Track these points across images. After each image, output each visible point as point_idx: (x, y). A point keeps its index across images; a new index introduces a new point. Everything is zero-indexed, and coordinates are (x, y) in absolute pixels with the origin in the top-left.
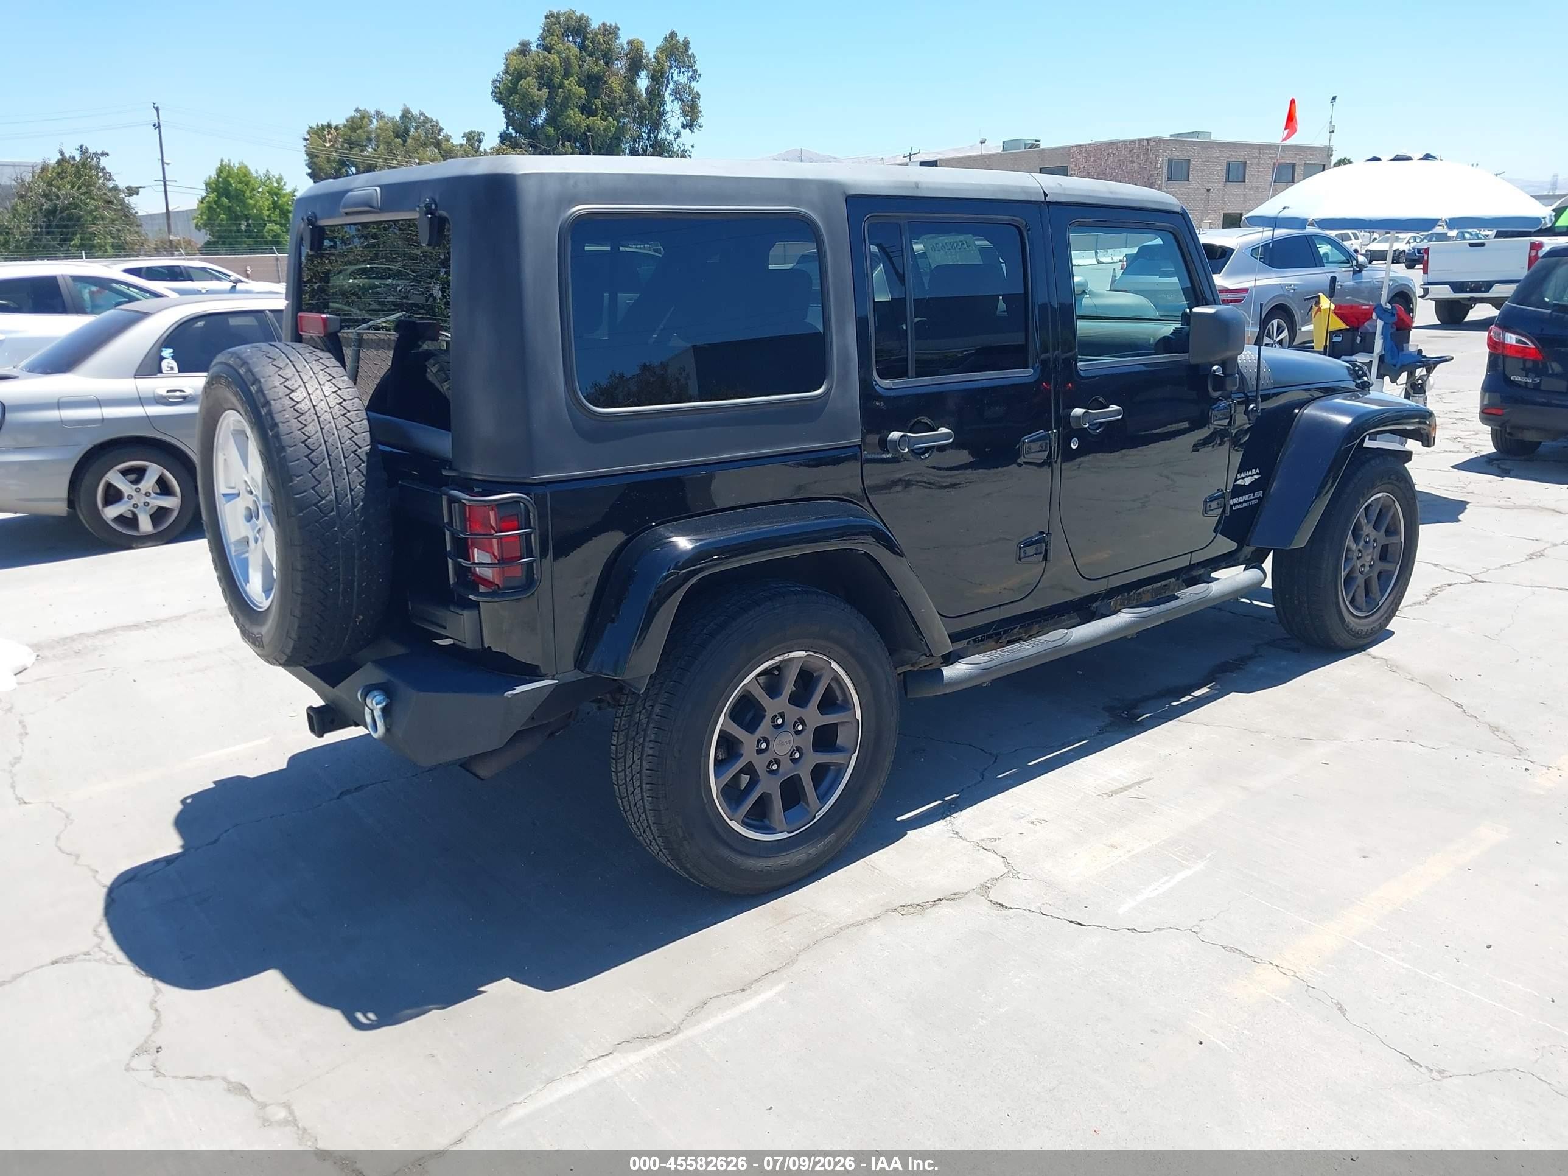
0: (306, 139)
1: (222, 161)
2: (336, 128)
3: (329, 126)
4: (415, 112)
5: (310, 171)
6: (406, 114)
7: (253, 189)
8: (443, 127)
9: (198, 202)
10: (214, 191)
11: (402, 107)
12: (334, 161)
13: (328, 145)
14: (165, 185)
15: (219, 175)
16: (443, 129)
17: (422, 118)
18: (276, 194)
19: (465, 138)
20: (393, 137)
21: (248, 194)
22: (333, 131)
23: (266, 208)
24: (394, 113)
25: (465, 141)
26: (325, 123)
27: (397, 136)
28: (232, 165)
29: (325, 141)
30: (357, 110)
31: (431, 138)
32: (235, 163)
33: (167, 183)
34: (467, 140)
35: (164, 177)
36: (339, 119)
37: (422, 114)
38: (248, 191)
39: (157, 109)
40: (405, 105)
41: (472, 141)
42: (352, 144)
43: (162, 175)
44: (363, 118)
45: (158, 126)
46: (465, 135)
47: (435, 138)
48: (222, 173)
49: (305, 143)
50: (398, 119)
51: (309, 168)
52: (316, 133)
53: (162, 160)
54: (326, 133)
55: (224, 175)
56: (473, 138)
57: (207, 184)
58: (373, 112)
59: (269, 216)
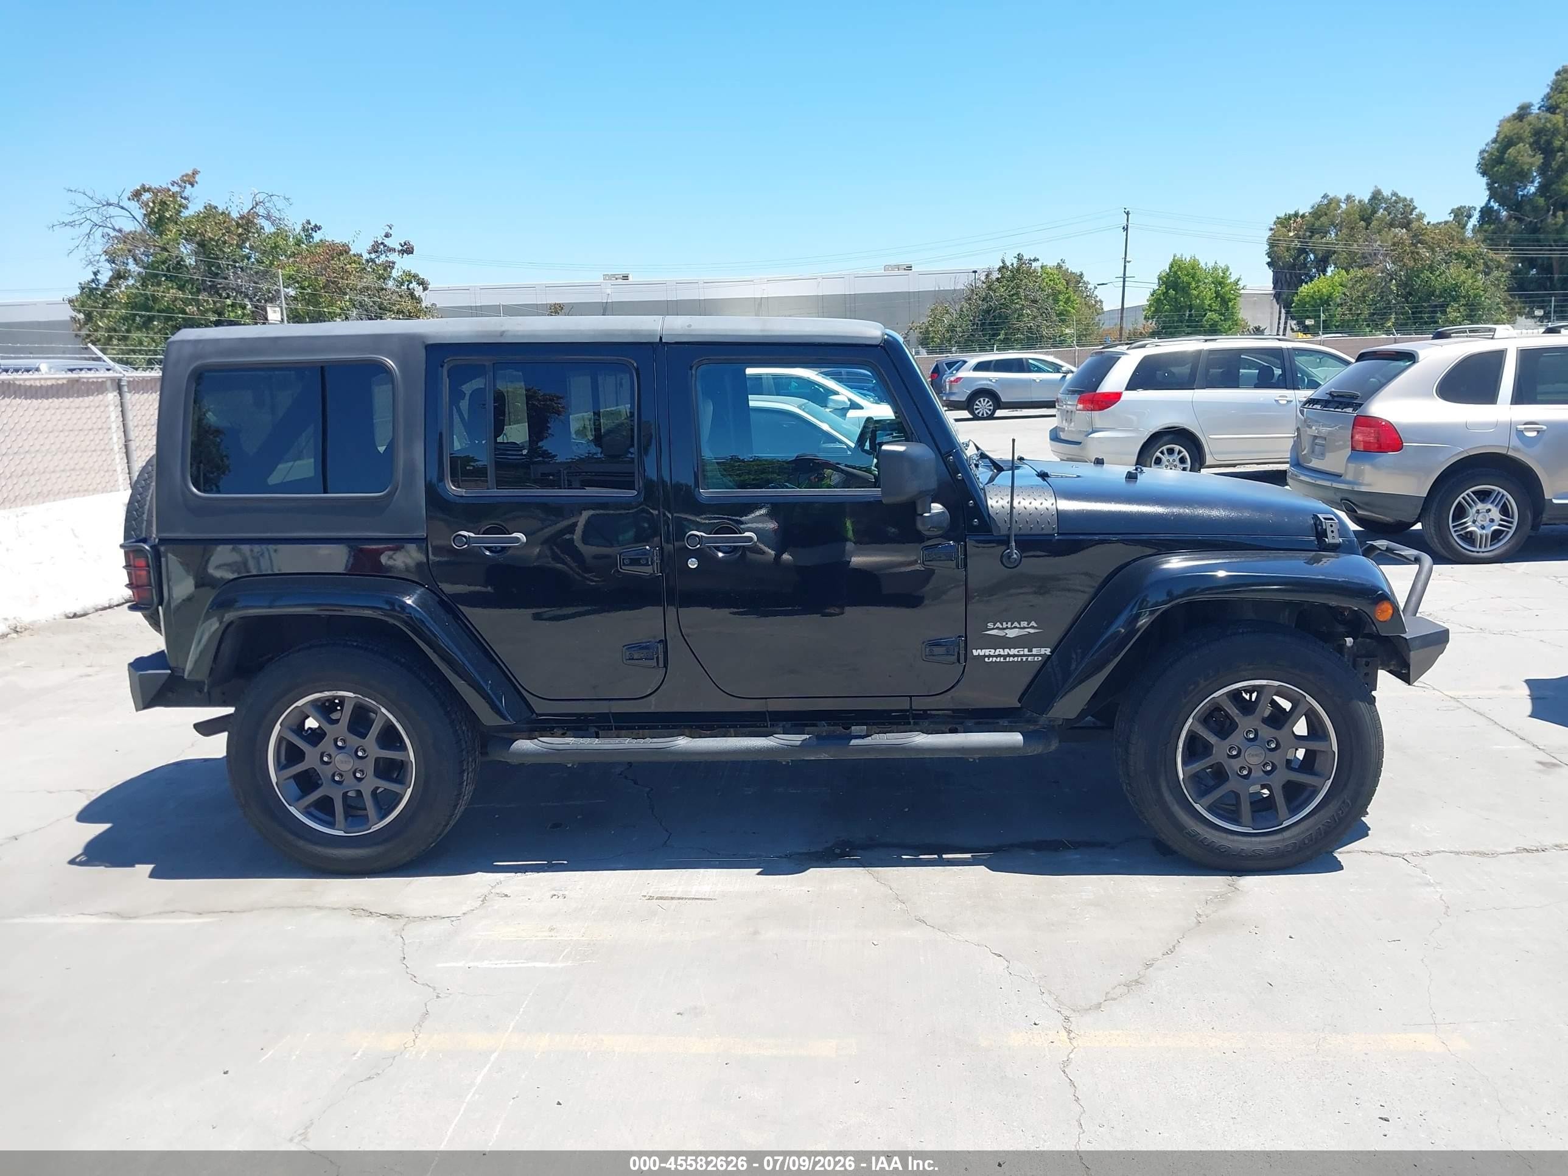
0: (1271, 229)
1: (1174, 256)
2: (1303, 216)
3: (1296, 215)
4: (1386, 192)
5: (1269, 260)
6: (1376, 196)
7: (1199, 281)
8: (1416, 206)
9: (1149, 294)
10: (1164, 283)
11: (1372, 189)
12: (1294, 249)
13: (1291, 234)
14: (1124, 282)
15: (1170, 269)
16: (1416, 208)
17: (1394, 198)
18: (1220, 283)
19: (1452, 215)
20: (1358, 221)
21: (1193, 285)
22: (1299, 219)
23: (1208, 298)
24: (1364, 195)
25: (1451, 219)
26: (1292, 212)
27: (1362, 219)
28: (1184, 259)
29: (1289, 231)
30: (1325, 196)
31: (1402, 218)
32: (1187, 257)
33: (1127, 279)
34: (1455, 216)
35: (1124, 274)
36: (1305, 209)
37: (1394, 194)
38: (1194, 283)
39: (1128, 214)
40: (1376, 187)
41: (1460, 217)
42: (1313, 232)
43: (1123, 272)
44: (1330, 203)
45: (1126, 229)
46: (1453, 211)
47: (1406, 217)
48: (1172, 267)
49: (1270, 233)
50: (1367, 201)
51: (1269, 257)
52: (1281, 223)
53: (1125, 258)
54: (1292, 222)
55: (1175, 268)
56: (1462, 214)
57: (1159, 279)
58: (1343, 198)
59: (1210, 305)
